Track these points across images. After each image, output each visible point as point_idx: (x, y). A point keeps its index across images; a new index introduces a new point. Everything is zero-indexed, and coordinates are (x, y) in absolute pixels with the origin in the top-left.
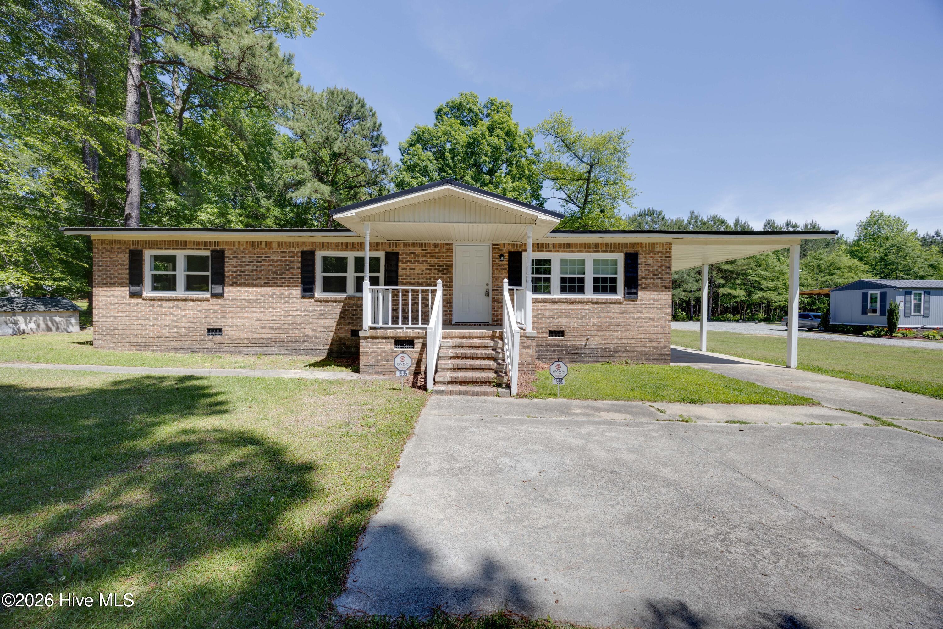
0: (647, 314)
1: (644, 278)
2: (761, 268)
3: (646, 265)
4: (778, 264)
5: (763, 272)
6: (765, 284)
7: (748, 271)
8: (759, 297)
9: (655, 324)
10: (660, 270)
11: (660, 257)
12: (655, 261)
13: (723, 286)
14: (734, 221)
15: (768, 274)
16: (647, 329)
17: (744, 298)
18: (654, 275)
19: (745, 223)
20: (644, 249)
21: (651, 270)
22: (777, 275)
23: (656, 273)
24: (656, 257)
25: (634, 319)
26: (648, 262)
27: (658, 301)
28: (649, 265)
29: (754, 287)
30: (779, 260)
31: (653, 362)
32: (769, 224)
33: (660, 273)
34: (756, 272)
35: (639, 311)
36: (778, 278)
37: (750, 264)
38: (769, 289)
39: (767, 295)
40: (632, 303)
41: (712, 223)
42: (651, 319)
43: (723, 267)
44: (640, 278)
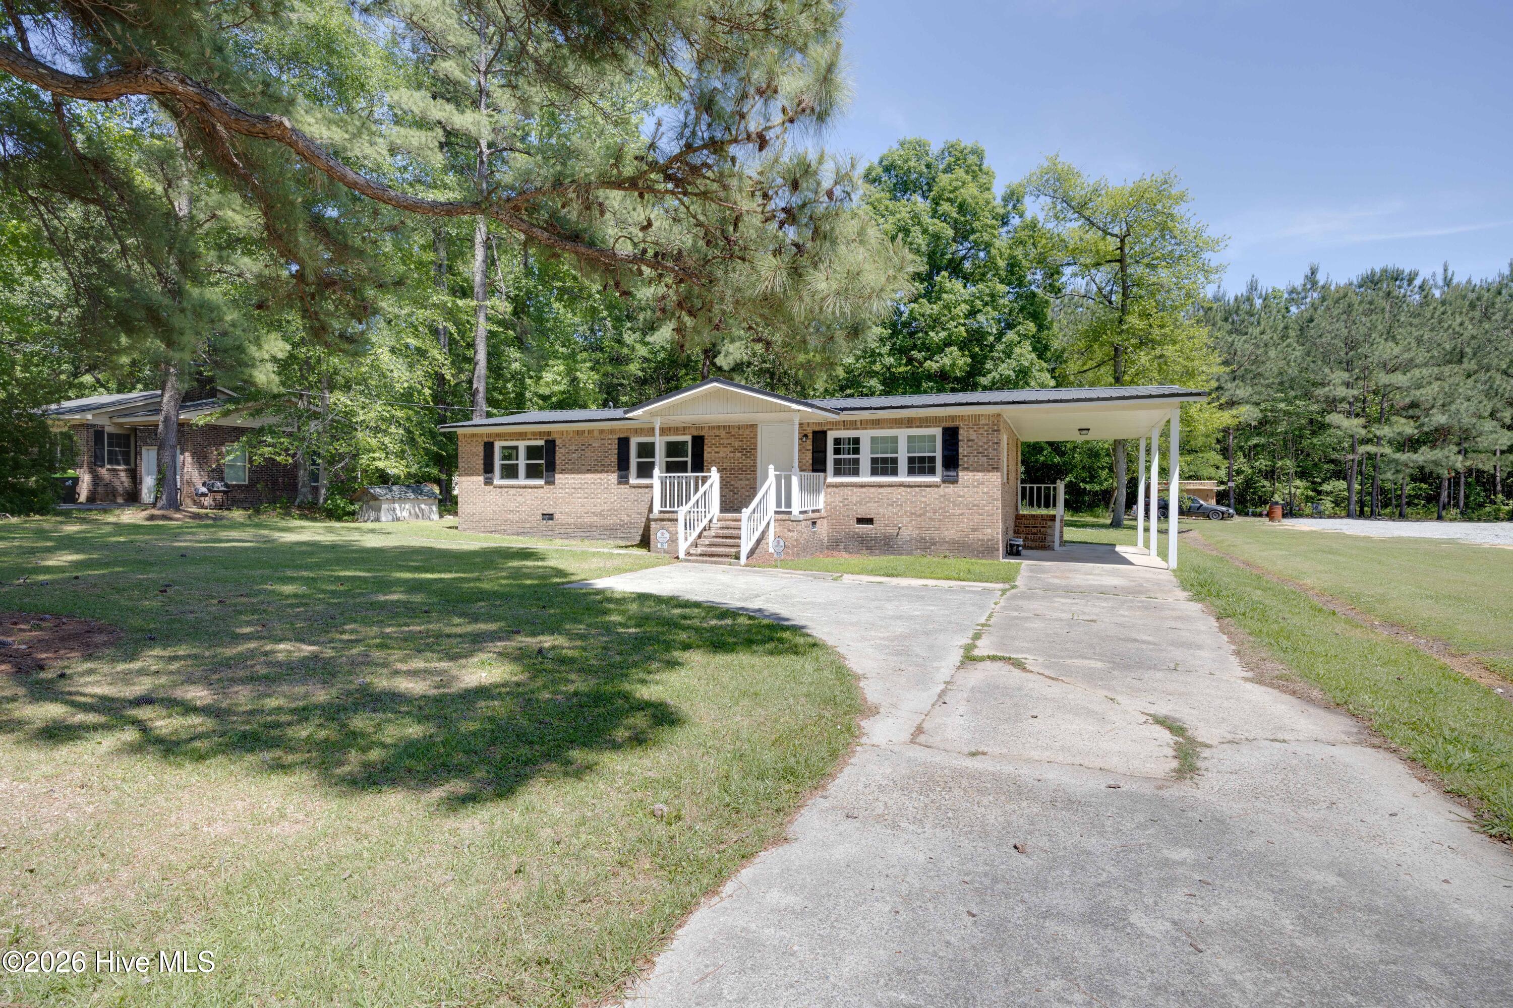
0: (971, 499)
1: (966, 456)
3: (968, 441)
9: (980, 512)
10: (986, 447)
11: (987, 431)
12: (980, 436)
16: (971, 517)
18: (978, 453)
20: (966, 424)
21: (975, 447)
23: (981, 450)
24: (981, 431)
25: (954, 505)
27: (984, 484)
28: (972, 440)
31: (978, 556)
33: (986, 450)
35: (960, 496)
40: (952, 486)
42: (975, 506)
44: (960, 456)
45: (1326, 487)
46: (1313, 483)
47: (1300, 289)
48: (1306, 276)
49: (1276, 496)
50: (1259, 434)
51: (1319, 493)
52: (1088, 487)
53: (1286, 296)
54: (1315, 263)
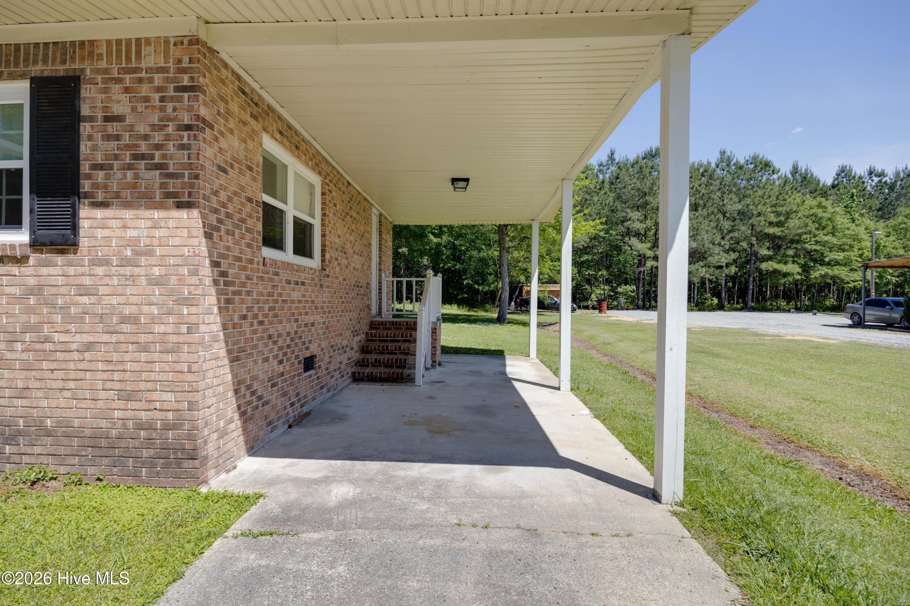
0: (114, 300)
1: (101, 167)
2: (825, 231)
3: (107, 119)
4: (853, 226)
5: (826, 238)
6: (831, 256)
7: (804, 236)
8: (822, 276)
9: (143, 338)
10: (157, 138)
11: (159, 89)
12: (140, 107)
13: (769, 258)
14: (791, 167)
15: (834, 240)
16: (115, 357)
17: (799, 277)
18: (135, 157)
19: (806, 170)
20: (103, 64)
21: (126, 139)
22: (849, 242)
23: (143, 148)
24: (145, 90)
25: (68, 319)
26: (117, 110)
27: (150, 253)
28: (120, 118)
29: (815, 261)
30: (853, 221)
31: (136, 476)
32: (843, 172)
33: (158, 147)
34: (817, 238)
35: (83, 291)
36: (851, 247)
37: (806, 225)
38: (837, 263)
39: (836, 271)
40: (59, 259)
41: (752, 166)
42: (124, 320)
43: (766, 231)
44: (85, 167)
45: (620, 290)
46: (612, 286)
47: (605, 164)
48: (608, 156)
49: (593, 295)
50: (588, 254)
51: (616, 293)
52: (481, 288)
53: (597, 167)
54: (613, 148)
